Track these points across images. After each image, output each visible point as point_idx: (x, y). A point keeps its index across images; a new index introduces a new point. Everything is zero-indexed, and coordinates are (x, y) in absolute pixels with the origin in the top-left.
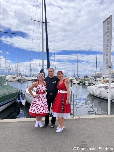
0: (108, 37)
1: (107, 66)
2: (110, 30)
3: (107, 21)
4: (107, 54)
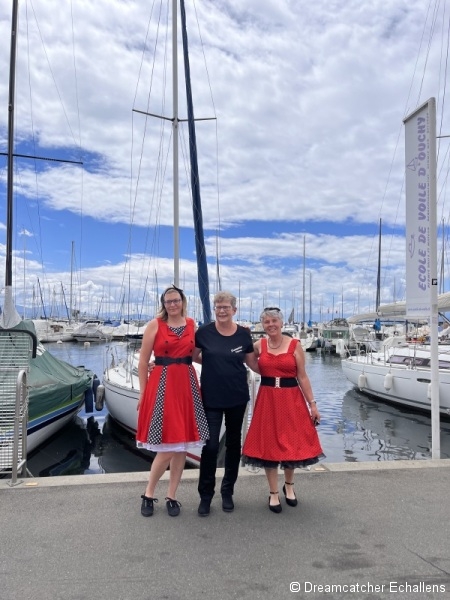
0: (424, 174)
2: (429, 150)
3: (419, 119)
4: (423, 236)
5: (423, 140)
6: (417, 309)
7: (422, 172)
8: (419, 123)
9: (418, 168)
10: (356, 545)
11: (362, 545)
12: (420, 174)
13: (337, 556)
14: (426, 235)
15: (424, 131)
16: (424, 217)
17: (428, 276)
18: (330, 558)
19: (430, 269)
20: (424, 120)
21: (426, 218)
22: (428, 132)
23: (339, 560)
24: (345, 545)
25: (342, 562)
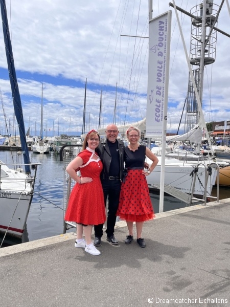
0: (162, 56)
1: (159, 117)
2: (166, 42)
3: (160, 22)
4: (159, 91)
5: (162, 35)
6: (153, 133)
7: (161, 54)
8: (160, 24)
9: (158, 51)
10: (172, 271)
11: (175, 270)
12: (159, 55)
13: (170, 281)
14: (161, 91)
15: (163, 30)
16: (160, 81)
17: (162, 114)
18: (168, 283)
19: (163, 110)
20: (163, 23)
21: (162, 81)
22: (166, 31)
23: (174, 283)
24: (167, 273)
25: (176, 285)
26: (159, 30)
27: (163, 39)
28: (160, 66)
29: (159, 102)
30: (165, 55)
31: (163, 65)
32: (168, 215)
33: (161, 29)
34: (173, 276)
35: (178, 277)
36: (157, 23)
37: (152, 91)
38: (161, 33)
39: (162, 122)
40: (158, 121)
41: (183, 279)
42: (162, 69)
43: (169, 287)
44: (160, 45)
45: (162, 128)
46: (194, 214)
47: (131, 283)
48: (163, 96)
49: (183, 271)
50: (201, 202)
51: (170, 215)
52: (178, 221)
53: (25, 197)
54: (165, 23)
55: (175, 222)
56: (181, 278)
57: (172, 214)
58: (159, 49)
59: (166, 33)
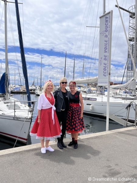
0: (107, 37)
1: (105, 73)
2: (110, 29)
3: (106, 17)
4: (106, 58)
5: (107, 25)
6: (102, 83)
7: (106, 36)
8: (106, 19)
10: (110, 166)
11: (111, 165)
12: (105, 37)
13: (107, 171)
15: (108, 22)
17: (107, 72)
18: (106, 173)
19: (108, 69)
20: (108, 18)
21: (107, 52)
22: (109, 22)
23: (109, 173)
24: (107, 166)
25: (111, 174)
26: (106, 22)
27: (107, 27)
28: (106, 43)
29: (106, 65)
30: (109, 36)
31: (108, 42)
32: (111, 133)
33: (107, 21)
34: (110, 168)
35: (113, 169)
36: (104, 18)
37: (101, 58)
38: (107, 24)
39: (108, 77)
40: (105, 76)
41: (116, 171)
42: (107, 45)
43: (106, 175)
44: (106, 31)
45: (107, 80)
46: (128, 132)
47: (84, 171)
48: (108, 61)
49: (117, 166)
50: (133, 125)
51: (112, 132)
52: (117, 136)
53: (28, 120)
54: (109, 18)
55: (115, 137)
56: (114, 170)
57: (114, 132)
58: (105, 33)
59: (109, 24)
